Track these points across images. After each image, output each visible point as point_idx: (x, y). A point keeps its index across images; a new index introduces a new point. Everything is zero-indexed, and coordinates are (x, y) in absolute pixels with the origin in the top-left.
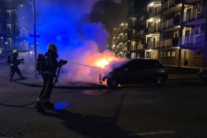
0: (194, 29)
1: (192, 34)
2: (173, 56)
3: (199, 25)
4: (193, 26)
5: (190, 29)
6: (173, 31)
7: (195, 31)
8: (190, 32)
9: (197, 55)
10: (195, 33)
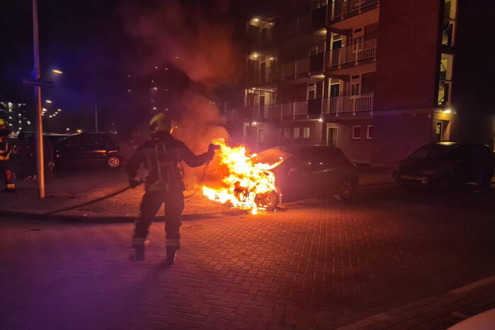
0: (348, 84)
1: (344, 94)
2: (304, 137)
3: (358, 77)
4: (346, 79)
5: (340, 82)
6: (304, 86)
7: (351, 88)
8: (341, 90)
9: (355, 136)
10: (351, 93)
